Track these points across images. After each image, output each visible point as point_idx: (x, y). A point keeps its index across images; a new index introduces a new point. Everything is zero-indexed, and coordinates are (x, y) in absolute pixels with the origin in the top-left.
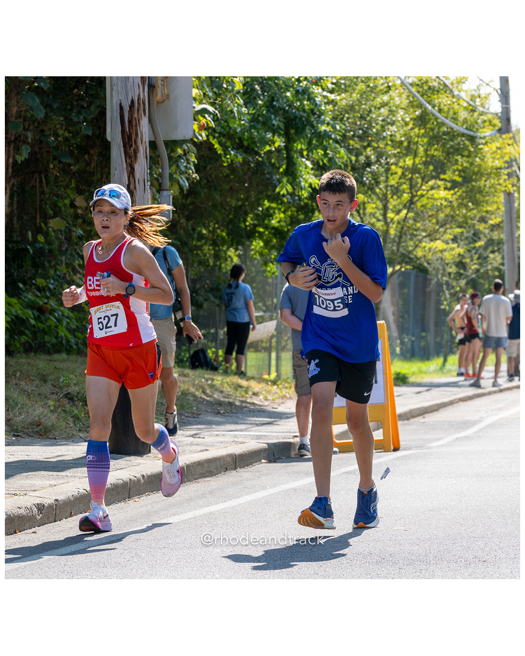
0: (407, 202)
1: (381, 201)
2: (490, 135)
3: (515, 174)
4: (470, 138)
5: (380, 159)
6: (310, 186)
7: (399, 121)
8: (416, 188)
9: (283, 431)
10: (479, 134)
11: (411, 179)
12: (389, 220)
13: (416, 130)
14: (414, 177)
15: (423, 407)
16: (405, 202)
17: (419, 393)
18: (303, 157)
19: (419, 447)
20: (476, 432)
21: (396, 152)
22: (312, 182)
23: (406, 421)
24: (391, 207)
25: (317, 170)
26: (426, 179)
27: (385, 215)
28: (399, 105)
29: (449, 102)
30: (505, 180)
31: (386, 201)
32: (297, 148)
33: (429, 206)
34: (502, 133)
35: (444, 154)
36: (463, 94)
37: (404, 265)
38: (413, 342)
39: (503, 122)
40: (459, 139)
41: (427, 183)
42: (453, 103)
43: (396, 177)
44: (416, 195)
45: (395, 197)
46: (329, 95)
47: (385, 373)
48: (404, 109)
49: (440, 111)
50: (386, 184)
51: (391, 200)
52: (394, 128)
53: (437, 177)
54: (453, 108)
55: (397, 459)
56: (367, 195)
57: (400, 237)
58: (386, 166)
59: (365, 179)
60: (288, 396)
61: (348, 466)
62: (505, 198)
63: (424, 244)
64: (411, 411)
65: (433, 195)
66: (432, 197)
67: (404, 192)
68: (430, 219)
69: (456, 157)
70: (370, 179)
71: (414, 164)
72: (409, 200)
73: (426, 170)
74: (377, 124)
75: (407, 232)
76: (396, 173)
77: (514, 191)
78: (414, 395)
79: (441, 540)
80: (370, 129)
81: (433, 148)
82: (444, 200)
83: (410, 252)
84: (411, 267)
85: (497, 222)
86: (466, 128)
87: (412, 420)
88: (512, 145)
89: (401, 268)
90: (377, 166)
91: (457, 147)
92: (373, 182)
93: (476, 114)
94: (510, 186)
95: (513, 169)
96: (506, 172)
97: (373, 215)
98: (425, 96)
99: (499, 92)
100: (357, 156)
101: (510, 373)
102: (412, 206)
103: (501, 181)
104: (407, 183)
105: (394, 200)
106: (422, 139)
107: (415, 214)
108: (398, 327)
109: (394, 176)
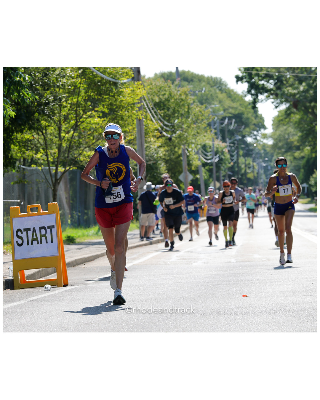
1: (57, 125)
2: (127, 82)
3: (143, 107)
4: (114, 84)
7: (68, 76)
8: (79, 117)
10: (119, 81)
11: (76, 111)
12: (62, 138)
14: (78, 109)
15: (84, 258)
16: (72, 126)
17: (81, 249)
19: (81, 284)
23: (73, 267)
24: (63, 129)
26: (86, 111)
27: (59, 134)
30: (137, 111)
31: (60, 125)
33: (88, 128)
34: (135, 80)
37: (71, 167)
38: (79, 216)
39: (135, 74)
41: (86, 113)
44: (80, 121)
45: (66, 123)
47: (58, 236)
50: (60, 114)
51: (63, 124)
52: (64, 80)
53: (93, 109)
55: (66, 291)
56: (48, 121)
57: (69, 147)
58: (60, 103)
59: (46, 111)
62: (137, 122)
63: (85, 153)
64: (76, 261)
65: (90, 121)
67: (72, 119)
68: (89, 136)
69: (105, 97)
70: (49, 111)
71: (78, 101)
72: (75, 124)
73: (86, 105)
75: (74, 145)
76: (66, 107)
77: (142, 118)
78: (79, 250)
81: (90, 91)
82: (97, 124)
83: (76, 158)
84: (76, 168)
85: (132, 138)
87: (77, 267)
88: (142, 88)
89: (70, 168)
90: (54, 103)
91: (106, 89)
92: (51, 113)
94: (140, 115)
95: (142, 104)
96: (138, 106)
97: (51, 134)
101: (142, 236)
102: (78, 128)
103: (134, 112)
104: (74, 114)
105: (65, 124)
106: (83, 85)
107: (79, 133)
108: (69, 206)
109: (66, 109)
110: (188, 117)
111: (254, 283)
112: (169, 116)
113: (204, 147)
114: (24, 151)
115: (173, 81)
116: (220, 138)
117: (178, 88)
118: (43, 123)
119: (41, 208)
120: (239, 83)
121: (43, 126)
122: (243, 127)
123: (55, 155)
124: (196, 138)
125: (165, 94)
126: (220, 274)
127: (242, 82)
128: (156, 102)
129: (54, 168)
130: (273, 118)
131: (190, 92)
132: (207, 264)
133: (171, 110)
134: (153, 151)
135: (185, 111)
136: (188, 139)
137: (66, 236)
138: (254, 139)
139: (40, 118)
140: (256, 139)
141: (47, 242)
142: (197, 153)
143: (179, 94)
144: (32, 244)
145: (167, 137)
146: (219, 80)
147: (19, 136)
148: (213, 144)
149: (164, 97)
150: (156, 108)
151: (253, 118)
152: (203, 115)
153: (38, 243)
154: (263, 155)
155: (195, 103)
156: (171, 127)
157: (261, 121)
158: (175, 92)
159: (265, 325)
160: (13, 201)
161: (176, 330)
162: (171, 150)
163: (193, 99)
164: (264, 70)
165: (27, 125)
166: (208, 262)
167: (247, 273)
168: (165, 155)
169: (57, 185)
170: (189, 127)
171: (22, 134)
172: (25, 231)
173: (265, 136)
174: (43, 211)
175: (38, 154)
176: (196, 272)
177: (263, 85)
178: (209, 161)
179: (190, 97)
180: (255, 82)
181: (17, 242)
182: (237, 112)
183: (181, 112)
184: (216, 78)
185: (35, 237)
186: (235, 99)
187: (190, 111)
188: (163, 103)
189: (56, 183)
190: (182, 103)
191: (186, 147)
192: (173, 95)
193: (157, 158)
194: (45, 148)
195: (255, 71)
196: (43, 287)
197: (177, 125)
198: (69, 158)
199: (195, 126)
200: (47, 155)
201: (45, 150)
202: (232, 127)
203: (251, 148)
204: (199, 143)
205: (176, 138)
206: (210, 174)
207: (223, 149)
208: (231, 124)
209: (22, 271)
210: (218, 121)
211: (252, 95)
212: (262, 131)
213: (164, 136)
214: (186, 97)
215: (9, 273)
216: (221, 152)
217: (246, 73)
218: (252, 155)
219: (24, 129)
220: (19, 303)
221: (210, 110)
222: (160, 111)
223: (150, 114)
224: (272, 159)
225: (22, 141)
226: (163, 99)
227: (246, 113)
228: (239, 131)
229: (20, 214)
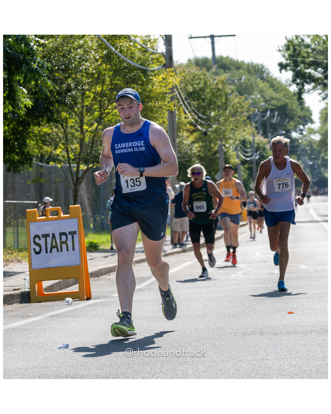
0: (97, 118)
1: (79, 117)
2: (158, 69)
3: (176, 97)
4: (143, 71)
5: (78, 87)
6: (25, 106)
7: (91, 59)
8: (104, 108)
9: (6, 285)
10: (149, 68)
11: (100, 101)
12: (85, 131)
13: (104, 65)
14: (103, 99)
15: (108, 268)
16: (96, 118)
17: (106, 257)
18: (20, 85)
19: (105, 297)
20: (147, 286)
21: (89, 81)
22: (27, 104)
23: (96, 278)
24: (86, 122)
25: (32, 94)
26: (112, 101)
27: (81, 127)
28: (91, 47)
29: (127, 45)
30: (168, 102)
31: (82, 117)
32: (16, 79)
33: (113, 121)
34: (166, 68)
35: (124, 83)
36: (138, 40)
37: (95, 164)
38: (102, 219)
39: (167, 60)
40: (135, 71)
41: (112, 104)
42: (131, 46)
43: (90, 100)
44: (104, 113)
45: (89, 114)
46: (40, 40)
47: (80, 243)
48: (95, 50)
49: (121, 51)
50: (82, 104)
51: (86, 116)
52: (88, 64)
54: (131, 49)
55: (89, 306)
56: (69, 112)
57: (93, 143)
58: (82, 91)
59: (67, 101)
60: (11, 260)
61: (53, 311)
62: (168, 115)
64: (100, 270)
66: (116, 114)
67: (95, 111)
70: (70, 101)
71: (102, 90)
72: (99, 117)
73: (111, 95)
74: (75, 61)
75: (98, 140)
76: (89, 97)
77: (175, 110)
78: (103, 259)
79: (119, 366)
80: (70, 64)
81: (116, 79)
86: (140, 64)
87: (101, 277)
88: (174, 76)
89: (93, 166)
90: (75, 91)
91: (134, 77)
92: (73, 103)
93: (147, 54)
94: (172, 106)
95: (175, 94)
96: (169, 97)
97: (72, 127)
98: (110, 41)
99: (164, 37)
100: (61, 84)
102: (102, 121)
103: (166, 103)
104: (97, 104)
105: (88, 116)
106: (108, 72)
107: (103, 127)
108: (91, 208)
109: (88, 99)
110: (226, 109)
111: (301, 298)
112: (204, 108)
113: (244, 142)
114: (42, 146)
115: (209, 69)
116: (261, 132)
117: (215, 76)
118: (63, 115)
119: (61, 211)
120: (283, 71)
121: (63, 119)
122: (287, 120)
123: (77, 150)
124: (235, 133)
125: (199, 83)
126: (262, 287)
127: (286, 70)
128: (189, 91)
129: (76, 165)
130: (321, 110)
131: (228, 81)
132: (247, 275)
133: (206, 101)
134: (187, 146)
135: (222, 102)
136: (226, 134)
137: (88, 242)
138: (300, 134)
139: (60, 109)
140: (302, 134)
141: (68, 250)
142: (236, 149)
143: (215, 83)
144: (51, 252)
145: (202, 131)
146: (260, 67)
147: (36, 129)
148: (254, 140)
149: (199, 86)
150: (189, 99)
151: (299, 110)
152: (242, 107)
153: (58, 251)
154: (309, 152)
155: (234, 94)
156: (207, 120)
157: (308, 114)
158: (212, 81)
159: (314, 346)
160: (29, 202)
161: (214, 351)
162: (206, 146)
163: (231, 89)
164: (312, 57)
165: (45, 117)
166: (248, 273)
167: (293, 287)
168: (199, 151)
169: (78, 185)
170: (226, 121)
171: (39, 127)
172: (44, 237)
173: (312, 131)
174: (64, 214)
175: (57, 150)
176: (235, 285)
177: (310, 73)
178: (248, 159)
179: (228, 86)
180: (301, 70)
181: (34, 249)
182: (280, 104)
183: (218, 103)
184: (258, 65)
185: (54, 244)
186: (278, 88)
187: (228, 102)
188: (198, 94)
189: (77, 182)
190: (219, 93)
191: (223, 143)
192: (208, 84)
193: (191, 155)
194: (65, 143)
195: (300, 58)
196: (63, 301)
197: (214, 117)
198: (92, 154)
199: (234, 119)
200: (67, 151)
201: (66, 145)
202: (274, 121)
203: (296, 144)
204: (238, 139)
205: (212, 132)
206: (249, 173)
207: (265, 145)
208: (274, 116)
209: (40, 281)
210: (259, 113)
211: (298, 84)
212: (309, 125)
213: (199, 130)
214: (223, 87)
215: (25, 284)
216: (262, 149)
217: (290, 60)
218: (297, 151)
219: (42, 121)
220: (37, 319)
221: (251, 101)
222: (194, 101)
223: (183, 106)
224: (319, 156)
225: (40, 135)
226: (198, 89)
227: (290, 105)
228: (283, 125)
229: (37, 218)
